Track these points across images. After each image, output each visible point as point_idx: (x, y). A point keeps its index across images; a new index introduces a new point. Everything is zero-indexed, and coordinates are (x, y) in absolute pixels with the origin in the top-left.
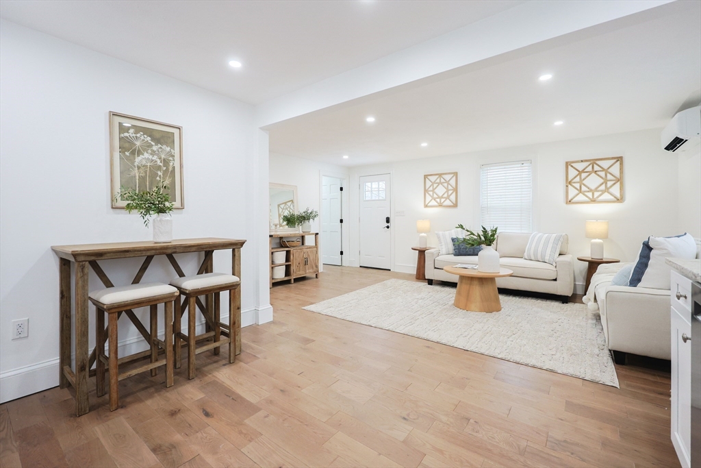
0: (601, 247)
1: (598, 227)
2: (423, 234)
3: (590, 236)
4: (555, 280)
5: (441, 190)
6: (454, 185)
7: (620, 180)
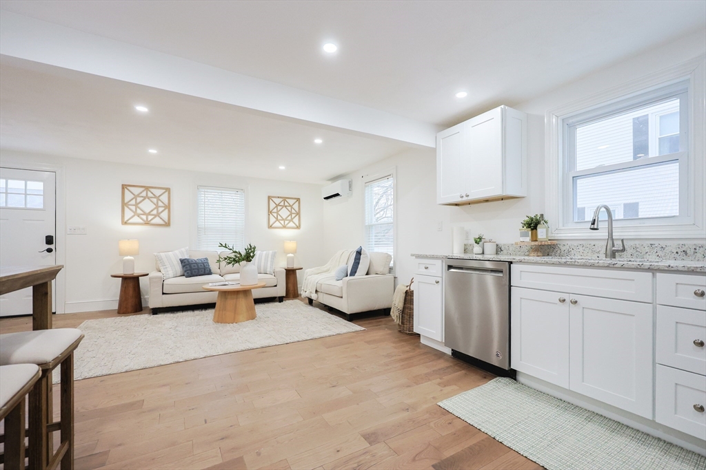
0: (292, 259)
1: (291, 245)
2: (129, 258)
3: (286, 252)
4: (276, 286)
5: (147, 206)
6: (166, 201)
7: (298, 214)
